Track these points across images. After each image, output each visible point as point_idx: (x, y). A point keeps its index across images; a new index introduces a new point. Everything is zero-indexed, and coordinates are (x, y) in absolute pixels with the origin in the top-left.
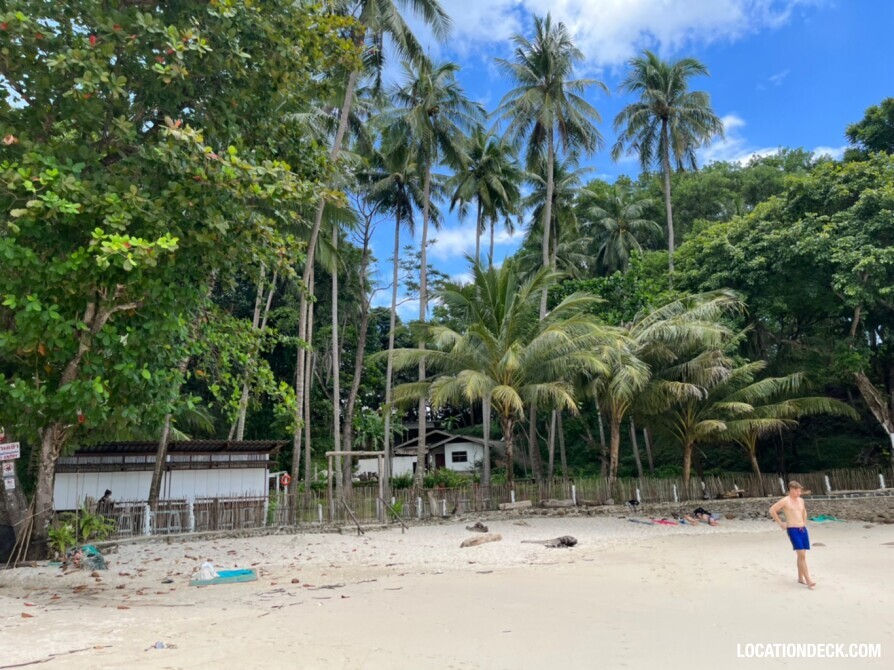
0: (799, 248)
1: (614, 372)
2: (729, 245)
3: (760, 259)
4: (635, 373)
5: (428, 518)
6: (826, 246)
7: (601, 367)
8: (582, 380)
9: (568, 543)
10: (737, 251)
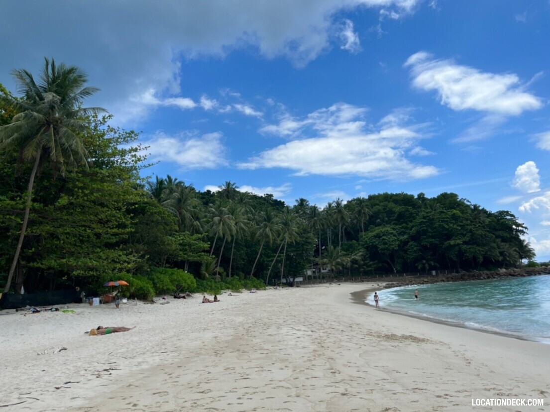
0: (375, 244)
1: (347, 264)
2: (368, 241)
3: (371, 244)
4: (349, 264)
5: (324, 283)
6: (378, 244)
7: (345, 264)
8: (343, 266)
9: (339, 284)
10: (368, 242)
